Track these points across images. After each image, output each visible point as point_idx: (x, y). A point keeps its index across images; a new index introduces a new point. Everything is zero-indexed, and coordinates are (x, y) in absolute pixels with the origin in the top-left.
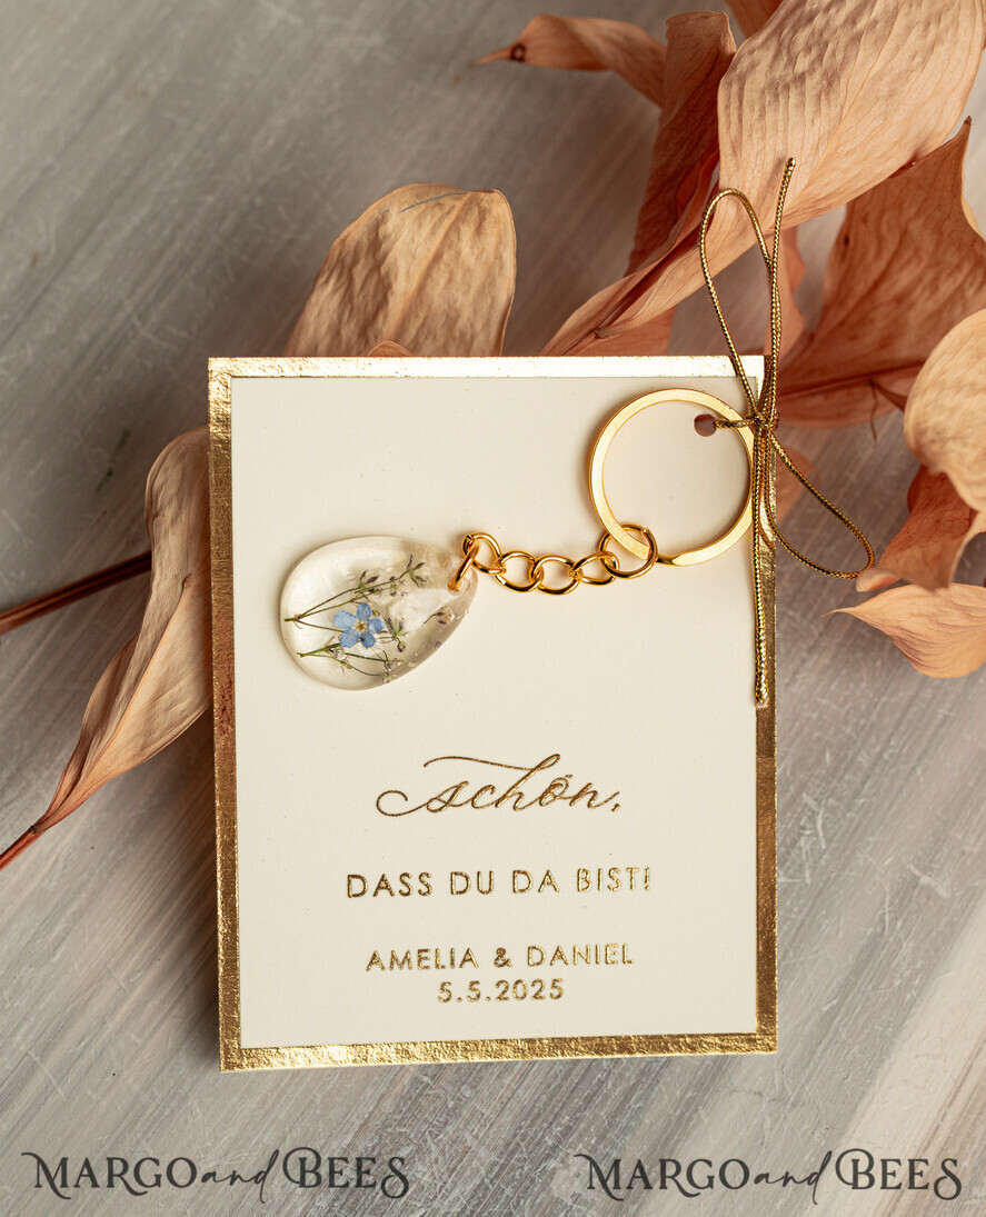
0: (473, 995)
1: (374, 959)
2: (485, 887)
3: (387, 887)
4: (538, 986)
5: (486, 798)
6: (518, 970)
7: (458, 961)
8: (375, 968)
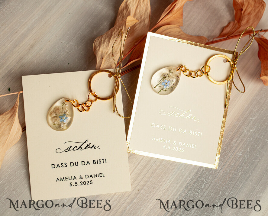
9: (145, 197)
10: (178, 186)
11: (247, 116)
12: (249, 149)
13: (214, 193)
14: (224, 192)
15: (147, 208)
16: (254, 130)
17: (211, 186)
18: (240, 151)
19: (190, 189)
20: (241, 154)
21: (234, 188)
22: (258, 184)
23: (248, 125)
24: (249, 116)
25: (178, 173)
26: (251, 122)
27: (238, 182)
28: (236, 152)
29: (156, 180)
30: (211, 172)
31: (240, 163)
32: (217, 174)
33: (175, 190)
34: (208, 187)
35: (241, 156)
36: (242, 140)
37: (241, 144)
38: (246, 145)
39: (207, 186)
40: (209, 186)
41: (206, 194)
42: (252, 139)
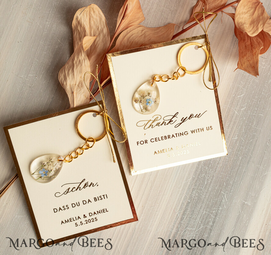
0: (81, 224)
1: (62, 222)
2: (78, 205)
3: (61, 209)
4: (93, 219)
5: (74, 189)
6: (88, 218)
7: (77, 219)
8: (63, 223)
9: (151, 211)
10: (181, 190)
11: (234, 95)
12: (244, 130)
13: (218, 186)
14: (229, 182)
15: (155, 221)
16: (246, 108)
17: (213, 180)
18: (235, 135)
19: (194, 189)
20: (236, 138)
21: (237, 175)
22: (261, 163)
23: (237, 104)
24: (236, 95)
25: (177, 177)
26: (240, 100)
27: (240, 168)
28: (231, 137)
29: (157, 191)
30: (210, 166)
31: (238, 147)
32: (217, 166)
33: (179, 195)
34: (211, 182)
35: (237, 140)
36: (235, 122)
37: (235, 128)
38: (240, 127)
39: (209, 182)
40: (212, 180)
41: (210, 189)
42: (244, 118)
